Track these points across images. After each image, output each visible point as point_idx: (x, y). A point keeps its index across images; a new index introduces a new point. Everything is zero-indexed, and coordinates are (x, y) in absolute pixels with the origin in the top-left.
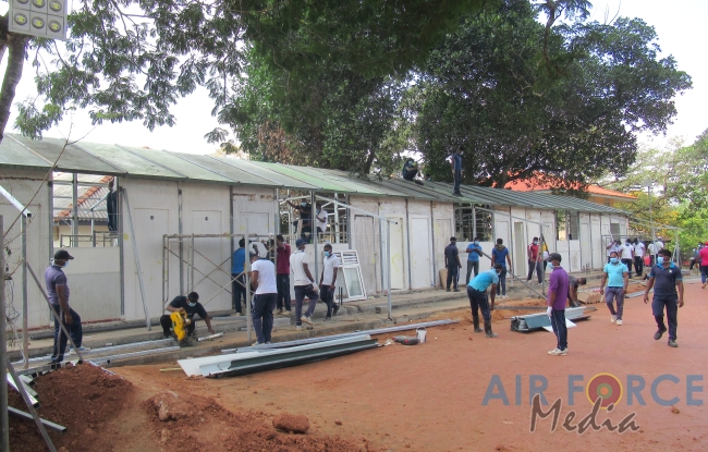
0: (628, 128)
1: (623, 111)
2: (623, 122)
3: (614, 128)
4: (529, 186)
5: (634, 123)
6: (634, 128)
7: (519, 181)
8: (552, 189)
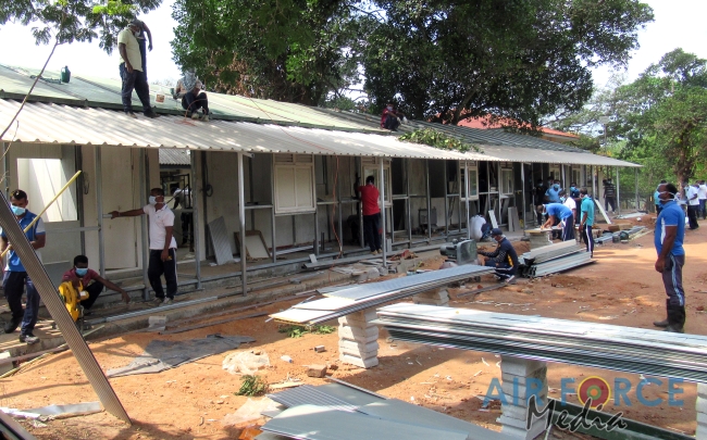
0: (583, 63)
1: (578, 45)
2: (578, 57)
3: (568, 63)
4: (485, 124)
5: (589, 58)
6: (590, 63)
7: (473, 119)
8: (503, 127)
